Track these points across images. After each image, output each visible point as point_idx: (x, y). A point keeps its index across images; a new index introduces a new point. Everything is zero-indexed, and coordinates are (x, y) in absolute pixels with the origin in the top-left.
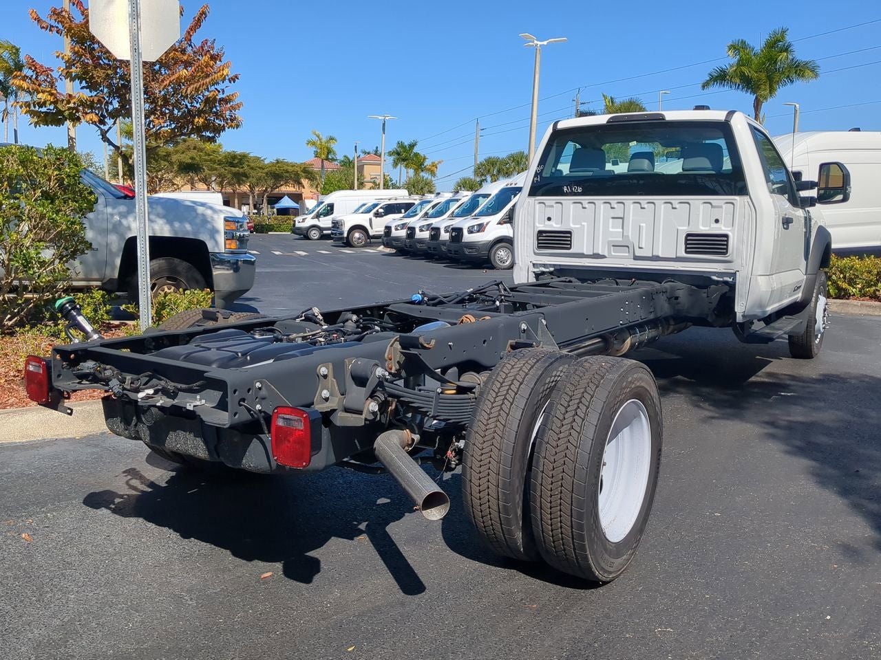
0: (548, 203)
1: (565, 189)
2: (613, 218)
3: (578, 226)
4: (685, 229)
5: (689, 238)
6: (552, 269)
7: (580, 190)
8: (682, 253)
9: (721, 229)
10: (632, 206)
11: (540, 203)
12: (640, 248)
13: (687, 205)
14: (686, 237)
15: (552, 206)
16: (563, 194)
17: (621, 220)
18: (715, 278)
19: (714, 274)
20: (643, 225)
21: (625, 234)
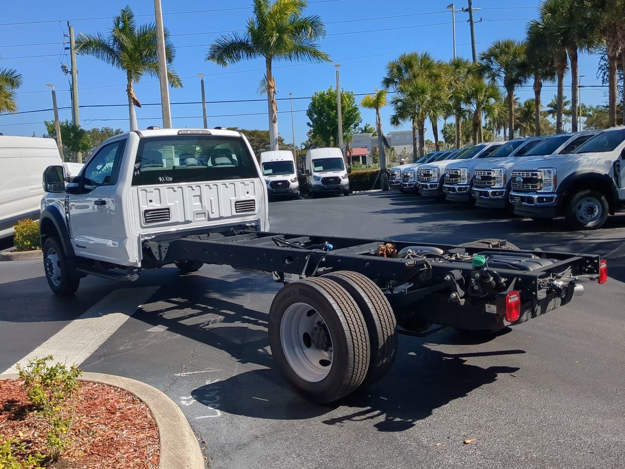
0: (148, 190)
1: (160, 179)
2: (194, 196)
3: (173, 204)
4: (234, 199)
5: (237, 204)
6: (153, 237)
7: (171, 179)
8: (234, 213)
9: (250, 197)
10: (205, 187)
11: (142, 190)
12: (212, 213)
13: (233, 185)
14: (235, 204)
15: (152, 192)
16: (159, 182)
17: (198, 197)
18: (248, 225)
19: (247, 222)
20: (212, 199)
21: (203, 205)
